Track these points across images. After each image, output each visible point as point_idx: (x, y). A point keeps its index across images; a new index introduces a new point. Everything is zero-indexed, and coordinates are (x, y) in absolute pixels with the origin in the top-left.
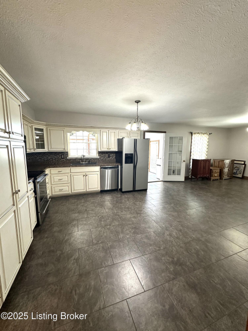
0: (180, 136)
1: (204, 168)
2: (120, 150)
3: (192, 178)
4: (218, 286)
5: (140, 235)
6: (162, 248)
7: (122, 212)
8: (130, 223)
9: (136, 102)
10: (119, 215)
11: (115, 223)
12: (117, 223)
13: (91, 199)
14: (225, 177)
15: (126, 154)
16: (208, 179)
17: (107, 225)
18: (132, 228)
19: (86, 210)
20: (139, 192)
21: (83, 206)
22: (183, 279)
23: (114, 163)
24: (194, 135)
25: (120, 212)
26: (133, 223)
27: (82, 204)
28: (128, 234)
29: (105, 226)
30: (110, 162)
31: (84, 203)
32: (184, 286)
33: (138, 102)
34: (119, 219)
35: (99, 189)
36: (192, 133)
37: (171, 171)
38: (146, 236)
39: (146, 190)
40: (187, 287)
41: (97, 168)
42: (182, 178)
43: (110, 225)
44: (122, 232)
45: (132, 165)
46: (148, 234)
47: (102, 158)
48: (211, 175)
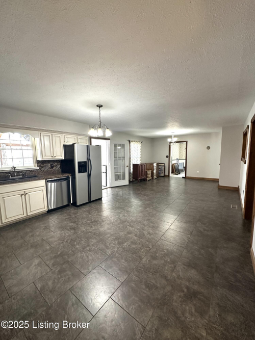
0: (123, 143)
1: (142, 171)
2: (68, 158)
3: (133, 181)
4: (200, 256)
5: (126, 244)
6: (151, 247)
7: (91, 227)
8: (108, 235)
9: (97, 106)
10: (91, 232)
11: (92, 242)
12: (94, 241)
13: (40, 225)
14: (155, 177)
15: (79, 163)
16: (145, 180)
17: (86, 247)
18: (114, 240)
19: (43, 240)
20: (95, 202)
21: (32, 236)
22: (180, 263)
23: (58, 174)
24: (131, 143)
25: (89, 228)
26: (111, 235)
27: (30, 234)
28: (114, 248)
29: (84, 249)
30: (54, 173)
31: (31, 232)
32: (184, 268)
33: (100, 106)
34: (95, 236)
35: (46, 209)
36: (130, 141)
37: (118, 177)
38: (132, 242)
39: (101, 199)
40: (186, 267)
41: (42, 183)
42: (126, 182)
43: (88, 246)
44: (107, 248)
45: (85, 174)
46: (132, 240)
47: (42, 169)
48: (147, 177)
